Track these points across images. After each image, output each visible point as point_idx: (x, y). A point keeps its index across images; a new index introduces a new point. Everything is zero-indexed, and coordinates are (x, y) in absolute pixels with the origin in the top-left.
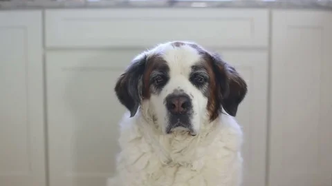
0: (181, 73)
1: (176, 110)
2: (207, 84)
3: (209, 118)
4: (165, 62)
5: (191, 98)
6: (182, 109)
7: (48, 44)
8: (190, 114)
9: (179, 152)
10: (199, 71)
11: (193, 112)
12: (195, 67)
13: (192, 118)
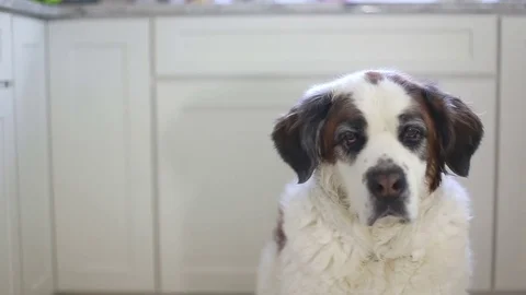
0: (385, 130)
1: (385, 194)
2: (425, 140)
3: (427, 188)
4: (359, 112)
5: (405, 171)
6: (393, 192)
7: (160, 70)
8: (404, 198)
9: (386, 244)
10: (410, 123)
11: (409, 193)
12: (404, 117)
13: (408, 202)
